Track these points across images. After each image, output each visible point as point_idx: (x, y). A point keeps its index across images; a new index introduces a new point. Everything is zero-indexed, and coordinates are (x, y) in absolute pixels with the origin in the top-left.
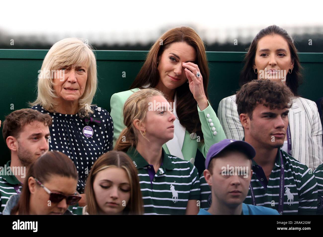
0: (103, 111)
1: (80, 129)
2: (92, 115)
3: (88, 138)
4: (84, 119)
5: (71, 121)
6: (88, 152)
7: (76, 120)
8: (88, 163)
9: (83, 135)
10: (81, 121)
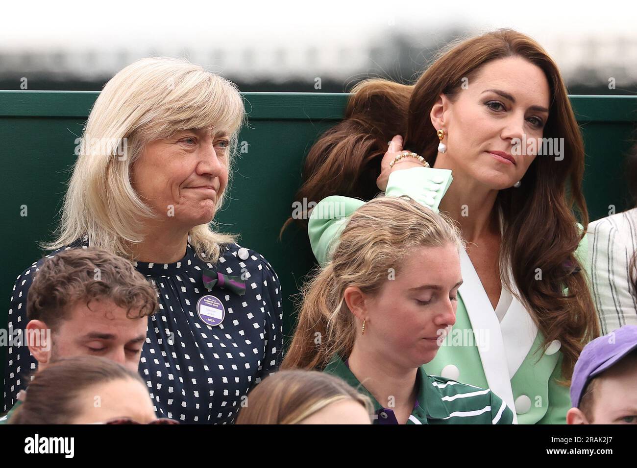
0: (254, 258)
1: (188, 302)
2: (221, 267)
3: (212, 327)
4: (199, 276)
5: (165, 281)
6: (213, 363)
7: (179, 278)
8: (212, 393)
9: (197, 318)
10: (192, 280)
